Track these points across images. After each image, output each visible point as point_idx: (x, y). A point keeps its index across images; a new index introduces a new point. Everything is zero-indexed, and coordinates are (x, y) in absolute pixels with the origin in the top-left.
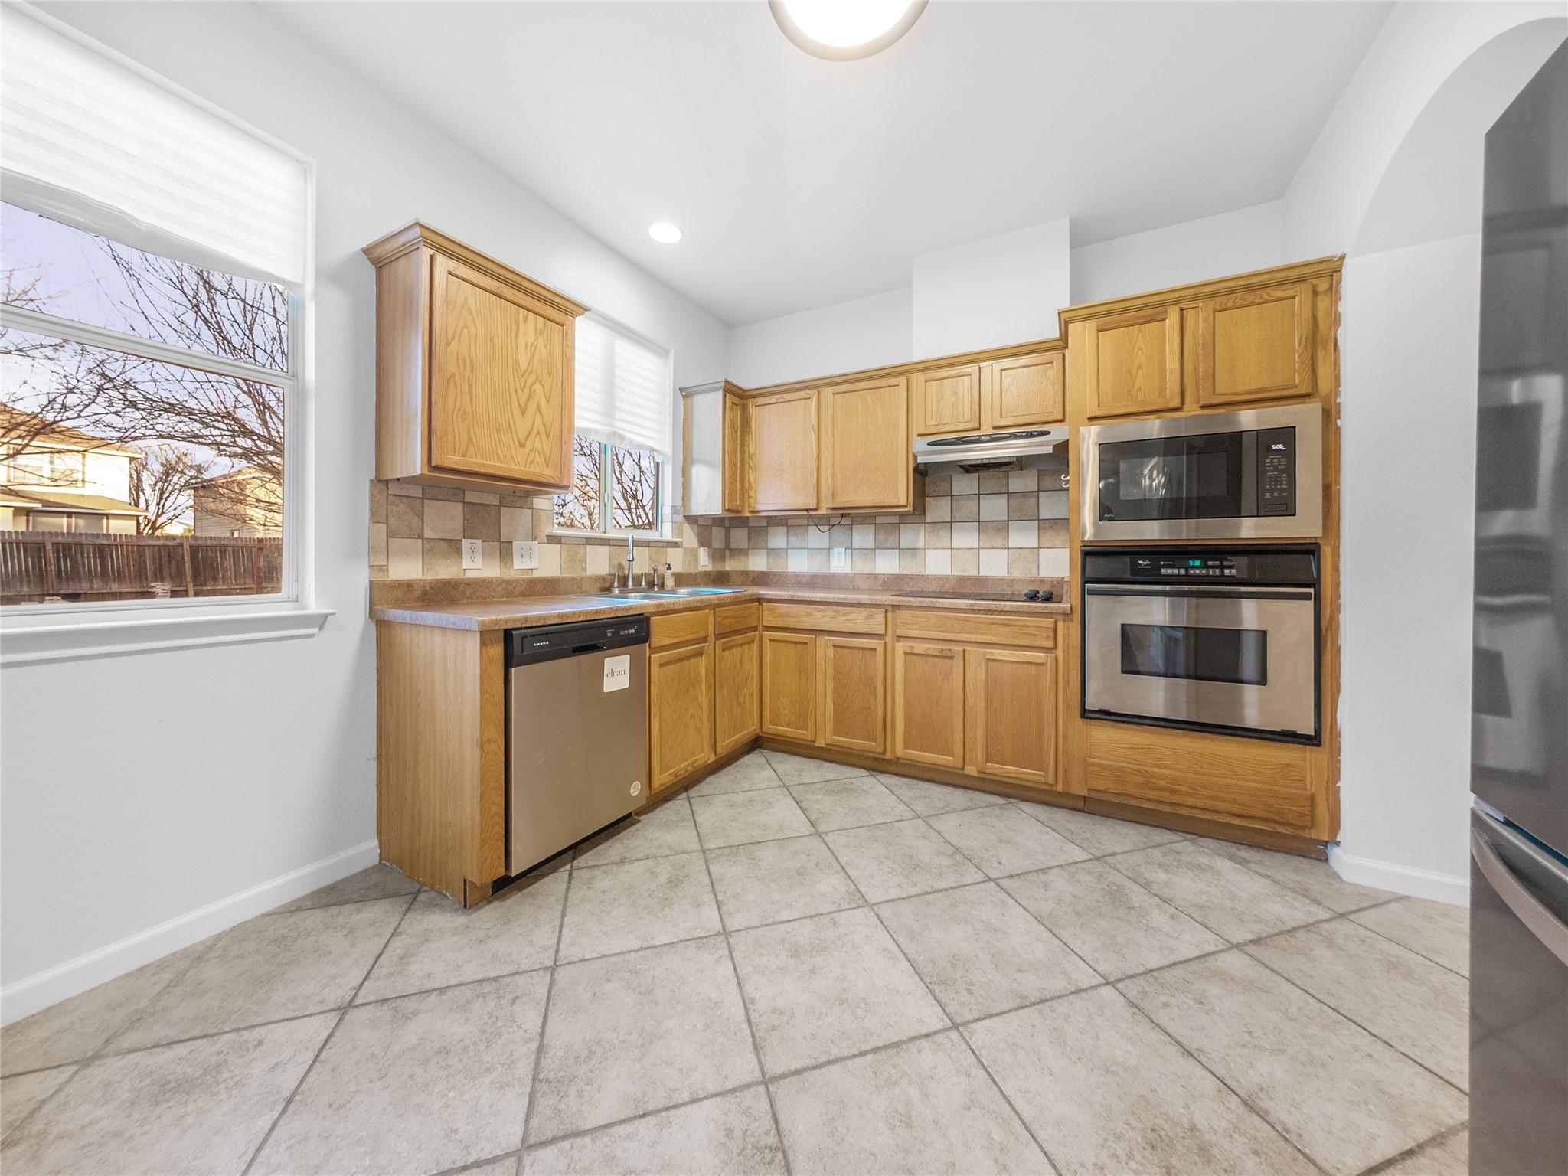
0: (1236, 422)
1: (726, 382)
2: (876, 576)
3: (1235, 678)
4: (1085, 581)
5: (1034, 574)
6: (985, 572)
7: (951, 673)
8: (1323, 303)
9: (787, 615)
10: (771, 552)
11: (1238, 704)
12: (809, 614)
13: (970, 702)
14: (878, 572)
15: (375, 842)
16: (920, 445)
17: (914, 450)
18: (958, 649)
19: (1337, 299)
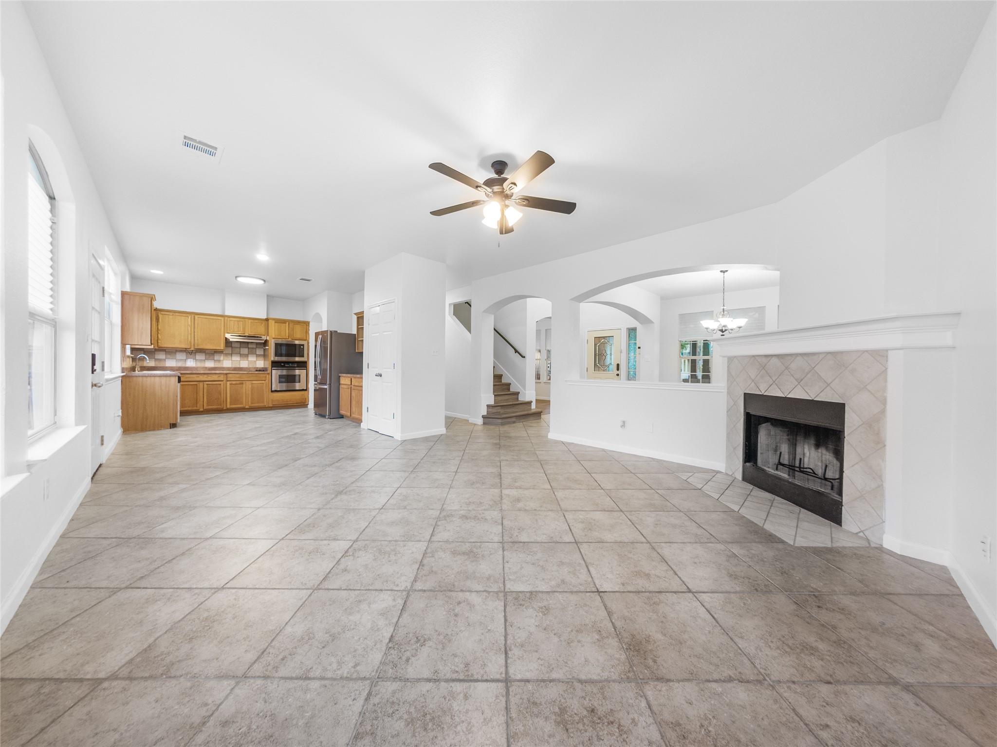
0: (296, 343)
2: (208, 368)
3: (295, 382)
4: (272, 367)
5: (255, 366)
6: (242, 366)
7: (242, 388)
9: (189, 378)
10: (156, 360)
11: (295, 386)
12: (198, 377)
13: (247, 393)
14: (206, 366)
16: (228, 336)
17: (226, 336)
18: (244, 382)
19: (309, 327)
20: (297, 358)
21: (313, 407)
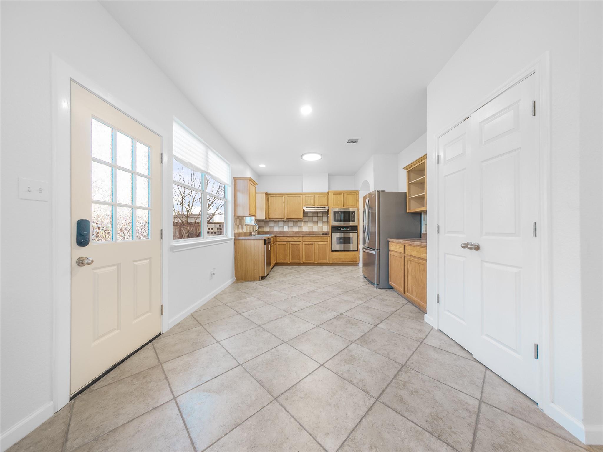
0: (349, 210)
1: (266, 192)
2: (293, 232)
3: (349, 243)
4: (332, 231)
5: (322, 230)
6: (314, 230)
7: (312, 247)
8: (358, 195)
9: (282, 239)
10: (270, 227)
11: (350, 247)
12: (286, 239)
13: (315, 251)
14: (294, 231)
15: (235, 277)
16: (305, 208)
17: (303, 209)
18: (313, 243)
19: (359, 195)
20: (351, 223)
21: (362, 266)
